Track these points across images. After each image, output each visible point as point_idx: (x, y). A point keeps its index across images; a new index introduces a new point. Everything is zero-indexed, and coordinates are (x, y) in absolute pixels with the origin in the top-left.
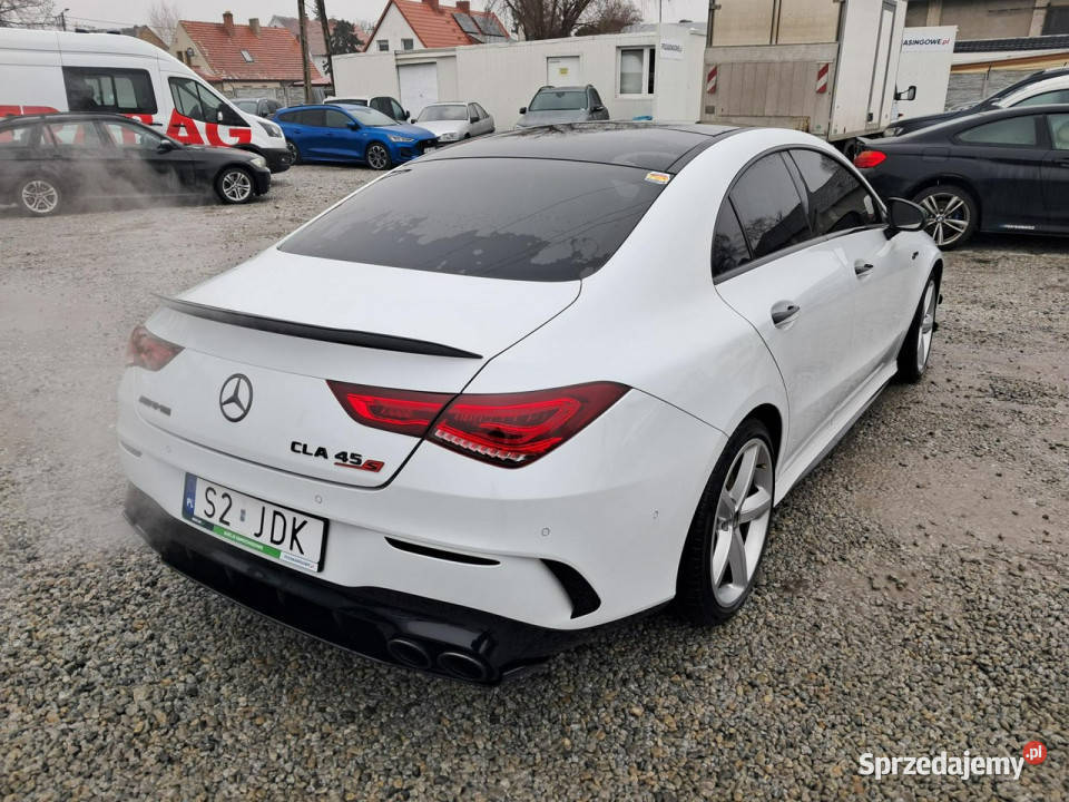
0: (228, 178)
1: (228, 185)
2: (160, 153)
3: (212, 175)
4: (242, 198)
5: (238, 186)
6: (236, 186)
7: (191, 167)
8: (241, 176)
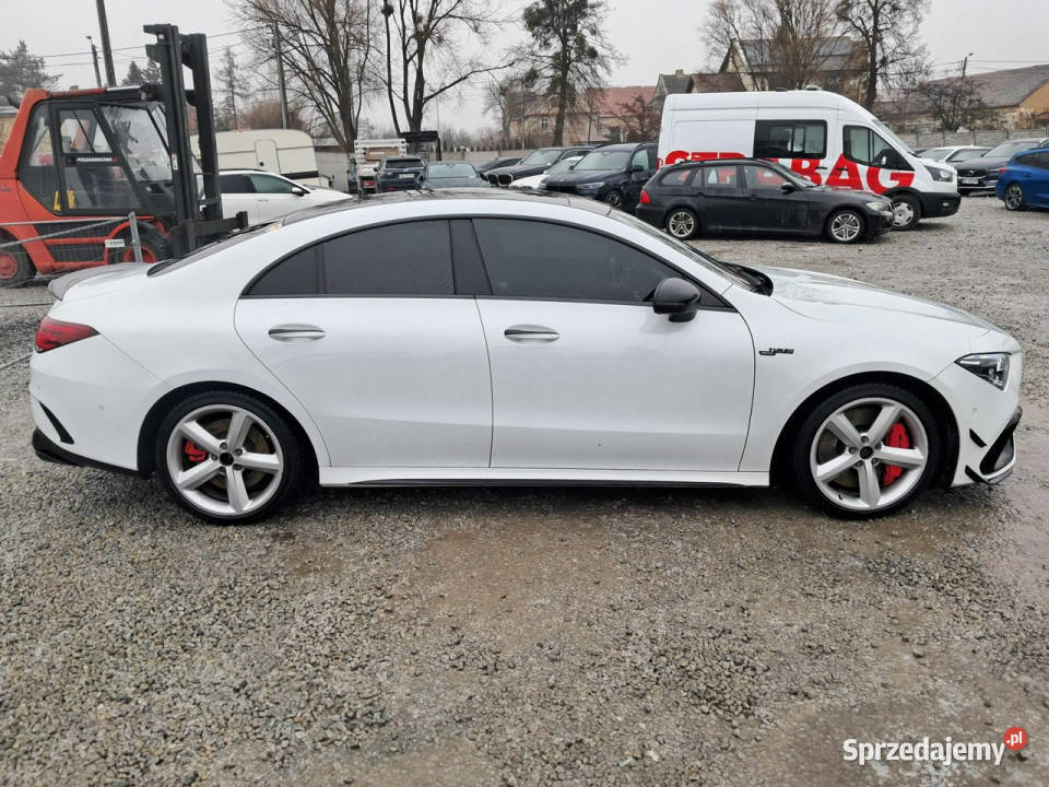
0: (838, 219)
1: (837, 225)
2: (784, 193)
3: (823, 215)
4: (849, 238)
5: (848, 227)
6: (845, 227)
7: (805, 207)
8: (852, 217)
